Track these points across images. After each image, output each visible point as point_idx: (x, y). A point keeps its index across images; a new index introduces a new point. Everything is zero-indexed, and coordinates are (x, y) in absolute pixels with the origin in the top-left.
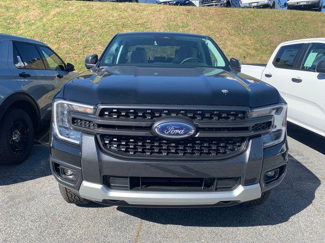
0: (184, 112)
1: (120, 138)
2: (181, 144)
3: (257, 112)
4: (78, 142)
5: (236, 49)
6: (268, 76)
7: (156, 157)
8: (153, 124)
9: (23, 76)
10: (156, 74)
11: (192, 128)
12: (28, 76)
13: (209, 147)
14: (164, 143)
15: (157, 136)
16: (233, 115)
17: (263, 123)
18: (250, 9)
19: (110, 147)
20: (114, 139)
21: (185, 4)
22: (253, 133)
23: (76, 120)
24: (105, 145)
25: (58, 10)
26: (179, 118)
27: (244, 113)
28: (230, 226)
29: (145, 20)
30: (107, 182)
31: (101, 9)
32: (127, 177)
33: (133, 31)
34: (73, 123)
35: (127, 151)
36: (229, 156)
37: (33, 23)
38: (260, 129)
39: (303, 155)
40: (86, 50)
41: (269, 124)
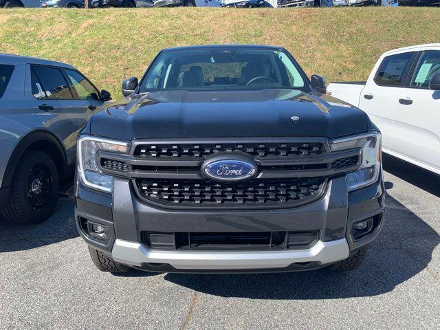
0: (241, 146)
1: (162, 182)
2: (240, 188)
3: (338, 144)
4: (109, 190)
5: (328, 64)
6: (368, 97)
7: (208, 205)
8: (202, 163)
9: (44, 108)
10: (214, 99)
11: (253, 167)
12: (51, 108)
13: (276, 191)
14: (218, 187)
15: (208, 179)
16: (305, 148)
17: (347, 159)
18: (346, 8)
19: (149, 194)
20: (154, 184)
21: (258, 6)
22: (332, 172)
23: (106, 161)
24: (143, 192)
25: (91, 21)
26: (236, 154)
27: (320, 145)
28: (313, 298)
29: (205, 30)
30: (146, 240)
31: (147, 17)
32: (171, 233)
33: (189, 45)
34: (103, 164)
35: (170, 199)
36: (303, 203)
37: (59, 40)
38: (342, 166)
39: (418, 203)
40: (128, 72)
41: (355, 159)
